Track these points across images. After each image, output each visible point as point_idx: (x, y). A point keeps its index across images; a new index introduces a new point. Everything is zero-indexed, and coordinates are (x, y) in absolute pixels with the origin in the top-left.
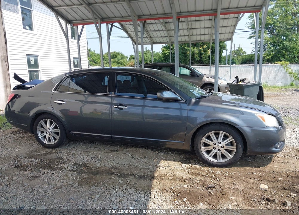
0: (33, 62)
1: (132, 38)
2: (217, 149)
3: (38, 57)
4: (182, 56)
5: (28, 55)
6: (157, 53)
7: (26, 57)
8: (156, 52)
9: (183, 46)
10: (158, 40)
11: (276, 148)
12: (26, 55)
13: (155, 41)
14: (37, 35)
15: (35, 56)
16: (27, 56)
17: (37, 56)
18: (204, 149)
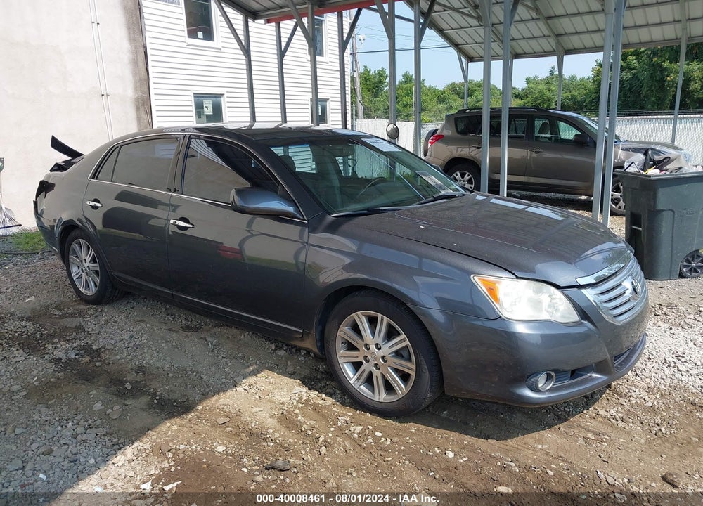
0: (209, 111)
1: (456, 45)
2: (372, 362)
3: (222, 99)
4: (651, 86)
5: (197, 96)
6: (582, 80)
7: (192, 98)
8: (578, 79)
9: (655, 60)
10: (524, 46)
11: (535, 389)
12: (193, 95)
13: (519, 51)
14: (220, 49)
15: (215, 97)
16: (194, 97)
17: (221, 96)
18: (345, 357)
